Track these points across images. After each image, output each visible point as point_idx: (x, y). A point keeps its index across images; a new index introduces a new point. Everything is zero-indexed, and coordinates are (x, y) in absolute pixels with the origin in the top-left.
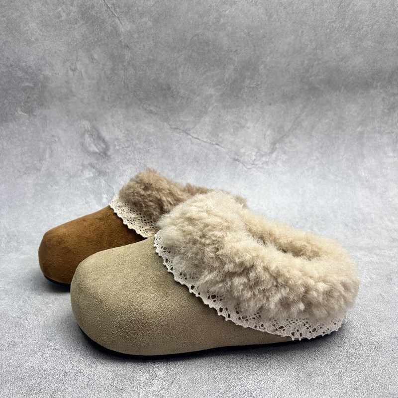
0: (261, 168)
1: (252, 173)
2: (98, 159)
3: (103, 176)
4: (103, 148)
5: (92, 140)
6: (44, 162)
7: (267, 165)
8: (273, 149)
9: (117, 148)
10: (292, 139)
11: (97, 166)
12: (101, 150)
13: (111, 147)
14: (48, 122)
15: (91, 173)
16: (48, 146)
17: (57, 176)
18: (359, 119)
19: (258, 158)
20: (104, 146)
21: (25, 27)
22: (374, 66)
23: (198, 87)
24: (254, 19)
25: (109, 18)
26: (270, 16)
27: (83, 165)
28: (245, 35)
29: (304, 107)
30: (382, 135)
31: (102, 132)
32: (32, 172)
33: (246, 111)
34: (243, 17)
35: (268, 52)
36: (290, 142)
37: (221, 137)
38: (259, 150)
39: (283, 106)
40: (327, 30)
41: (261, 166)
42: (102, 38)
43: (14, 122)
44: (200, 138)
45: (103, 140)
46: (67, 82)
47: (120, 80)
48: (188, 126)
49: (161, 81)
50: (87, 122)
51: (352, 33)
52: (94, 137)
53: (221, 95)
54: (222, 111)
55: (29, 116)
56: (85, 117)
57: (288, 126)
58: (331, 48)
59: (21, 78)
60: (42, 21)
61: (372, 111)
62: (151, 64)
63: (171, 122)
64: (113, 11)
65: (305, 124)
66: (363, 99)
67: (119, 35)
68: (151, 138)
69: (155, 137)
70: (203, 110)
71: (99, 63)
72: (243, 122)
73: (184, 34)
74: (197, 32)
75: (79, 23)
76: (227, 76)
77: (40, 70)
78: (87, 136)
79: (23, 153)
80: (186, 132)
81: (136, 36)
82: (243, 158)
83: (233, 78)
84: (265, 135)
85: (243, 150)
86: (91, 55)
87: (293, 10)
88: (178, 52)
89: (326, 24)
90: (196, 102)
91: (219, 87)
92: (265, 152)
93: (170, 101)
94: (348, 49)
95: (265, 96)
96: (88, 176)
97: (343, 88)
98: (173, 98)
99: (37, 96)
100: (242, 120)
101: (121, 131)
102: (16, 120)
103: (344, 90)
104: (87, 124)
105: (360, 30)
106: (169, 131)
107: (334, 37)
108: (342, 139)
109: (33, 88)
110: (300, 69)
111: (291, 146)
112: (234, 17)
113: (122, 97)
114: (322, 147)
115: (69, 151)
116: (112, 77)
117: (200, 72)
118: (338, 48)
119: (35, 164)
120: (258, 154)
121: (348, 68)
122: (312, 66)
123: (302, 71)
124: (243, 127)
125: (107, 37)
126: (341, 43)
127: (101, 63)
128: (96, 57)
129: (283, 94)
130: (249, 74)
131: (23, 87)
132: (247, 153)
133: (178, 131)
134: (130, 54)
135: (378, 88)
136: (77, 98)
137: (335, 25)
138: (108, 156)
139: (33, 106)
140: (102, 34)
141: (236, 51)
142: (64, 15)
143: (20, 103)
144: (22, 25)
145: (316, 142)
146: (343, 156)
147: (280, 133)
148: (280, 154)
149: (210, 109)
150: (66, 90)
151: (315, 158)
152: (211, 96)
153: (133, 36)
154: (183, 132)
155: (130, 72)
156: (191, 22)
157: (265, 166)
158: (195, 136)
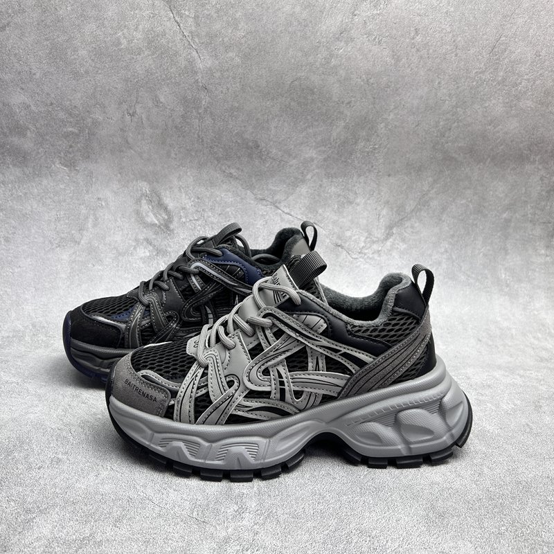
0: (370, 259)
1: (359, 263)
2: (156, 233)
3: (163, 255)
4: (164, 219)
5: (150, 207)
6: (85, 232)
7: (379, 255)
8: (388, 234)
9: (184, 220)
10: (415, 222)
11: (155, 243)
12: (162, 222)
13: (176, 219)
14: (94, 180)
15: (147, 251)
16: (92, 212)
17: (101, 252)
18: (507, 202)
19: (368, 245)
20: (166, 217)
21: (73, 55)
22: (533, 135)
23: (295, 147)
24: (376, 62)
25: (184, 50)
26: (398, 60)
27: (137, 240)
28: (362, 83)
29: (435, 181)
30: (534, 225)
31: (165, 198)
32: (68, 245)
33: (356, 182)
34: (362, 59)
35: (392, 107)
36: (412, 227)
37: (320, 215)
38: (370, 234)
39: (406, 178)
40: (473, 82)
41: (371, 256)
42: (173, 75)
43: (50, 178)
44: (292, 213)
45: (166, 209)
46: (121, 130)
47: (193, 131)
48: (277, 197)
49: (246, 136)
50: (146, 183)
51: (506, 88)
52: (153, 203)
53: (325, 160)
54: (324, 180)
55: (70, 170)
56: (144, 177)
57: (410, 205)
58: (476, 106)
59: (63, 121)
60: (95, 48)
61: (525, 193)
62: (235, 113)
63: (256, 191)
64: (190, 40)
65: (434, 204)
66: (514, 177)
67: (196, 73)
68: (228, 210)
69: (233, 209)
70: (300, 177)
71: (166, 108)
72: (351, 196)
73: (282, 77)
74: (298, 75)
75: (144, 53)
76: (334, 134)
77: (88, 111)
78: (144, 201)
79: (58, 220)
80: (275, 204)
81: (218, 75)
82: (348, 243)
83: (342, 137)
84: (379, 215)
85: (348, 234)
86: (156, 96)
87: (428, 54)
88: (273, 99)
89: (472, 75)
90: (291, 166)
91: (323, 148)
92: (377, 238)
93: (257, 162)
94: (499, 110)
95: (384, 164)
96: (143, 255)
97: (489, 159)
98: (262, 159)
99: (83, 145)
100: (350, 193)
101: (190, 199)
102: (53, 174)
103: (489, 163)
104: (145, 187)
105: (517, 85)
106: (252, 202)
107: (482, 93)
108: (481, 227)
109: (78, 135)
110: (434, 132)
111: (413, 232)
112: (350, 58)
113: (193, 154)
114: (453, 236)
115: (119, 220)
116: (182, 127)
117: (299, 128)
118: (485, 107)
119: (73, 235)
120: (369, 239)
121: (498, 135)
122: (450, 129)
123: (436, 135)
124: (351, 203)
125: (179, 75)
126: (491, 101)
127: (169, 107)
128: (162, 100)
129: (407, 163)
130: (364, 133)
131: (65, 132)
132: (353, 238)
133: (264, 202)
134: (208, 99)
135: (537, 162)
136: (135, 151)
137: (484, 77)
138: (170, 230)
139: (76, 158)
140: (173, 70)
141: (349, 103)
142: (124, 42)
143: (60, 153)
144: (69, 51)
145: (447, 228)
146: (479, 249)
147: (399, 214)
148: (397, 241)
149: (309, 177)
150: (120, 140)
151: (443, 250)
152: (312, 159)
153: (215, 74)
154: (271, 205)
155: (208, 122)
156: (293, 61)
157: (376, 256)
158: (287, 210)
